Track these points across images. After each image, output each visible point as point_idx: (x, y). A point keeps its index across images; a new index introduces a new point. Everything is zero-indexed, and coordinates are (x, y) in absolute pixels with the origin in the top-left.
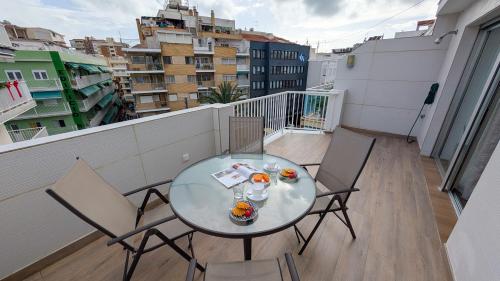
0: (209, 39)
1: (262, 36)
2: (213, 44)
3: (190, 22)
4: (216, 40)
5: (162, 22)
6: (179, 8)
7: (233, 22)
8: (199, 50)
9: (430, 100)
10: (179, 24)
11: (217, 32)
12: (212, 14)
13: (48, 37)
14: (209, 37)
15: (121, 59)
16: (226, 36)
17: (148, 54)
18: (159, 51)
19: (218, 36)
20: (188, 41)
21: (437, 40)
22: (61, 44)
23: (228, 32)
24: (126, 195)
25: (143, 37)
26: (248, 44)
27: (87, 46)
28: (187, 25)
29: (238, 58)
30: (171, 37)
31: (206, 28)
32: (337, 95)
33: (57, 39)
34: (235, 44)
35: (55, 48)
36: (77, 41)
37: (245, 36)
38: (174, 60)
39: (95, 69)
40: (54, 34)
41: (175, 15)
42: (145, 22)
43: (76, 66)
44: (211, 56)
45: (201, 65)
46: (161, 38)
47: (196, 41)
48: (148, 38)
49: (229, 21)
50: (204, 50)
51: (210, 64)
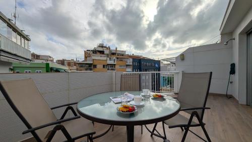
0: (114, 58)
1: (138, 57)
2: (116, 60)
3: (107, 52)
4: (117, 58)
5: (95, 52)
6: (102, 47)
7: (125, 52)
8: (109, 62)
9: (233, 72)
10: (102, 52)
11: (118, 55)
12: (116, 49)
13: (47, 58)
14: (114, 57)
15: (75, 67)
16: (122, 57)
17: (87, 64)
18: (92, 62)
19: (118, 57)
20: (105, 58)
21: (225, 43)
22: (52, 61)
23: (123, 55)
24: (52, 109)
25: (86, 57)
26: (131, 60)
27: (62, 62)
28: (105, 53)
29: (127, 65)
30: (98, 57)
31: (113, 54)
32: (178, 73)
33: (51, 59)
34: (126, 60)
35: (49, 62)
36: (58, 61)
37: (130, 57)
38: (98, 66)
39: (63, 71)
40: (50, 57)
41: (101, 49)
42: (88, 52)
43: (54, 69)
44: (115, 65)
45: (110, 68)
46: (94, 58)
47: (108, 59)
48: (88, 58)
49: (123, 51)
50: (112, 62)
51: (114, 68)
